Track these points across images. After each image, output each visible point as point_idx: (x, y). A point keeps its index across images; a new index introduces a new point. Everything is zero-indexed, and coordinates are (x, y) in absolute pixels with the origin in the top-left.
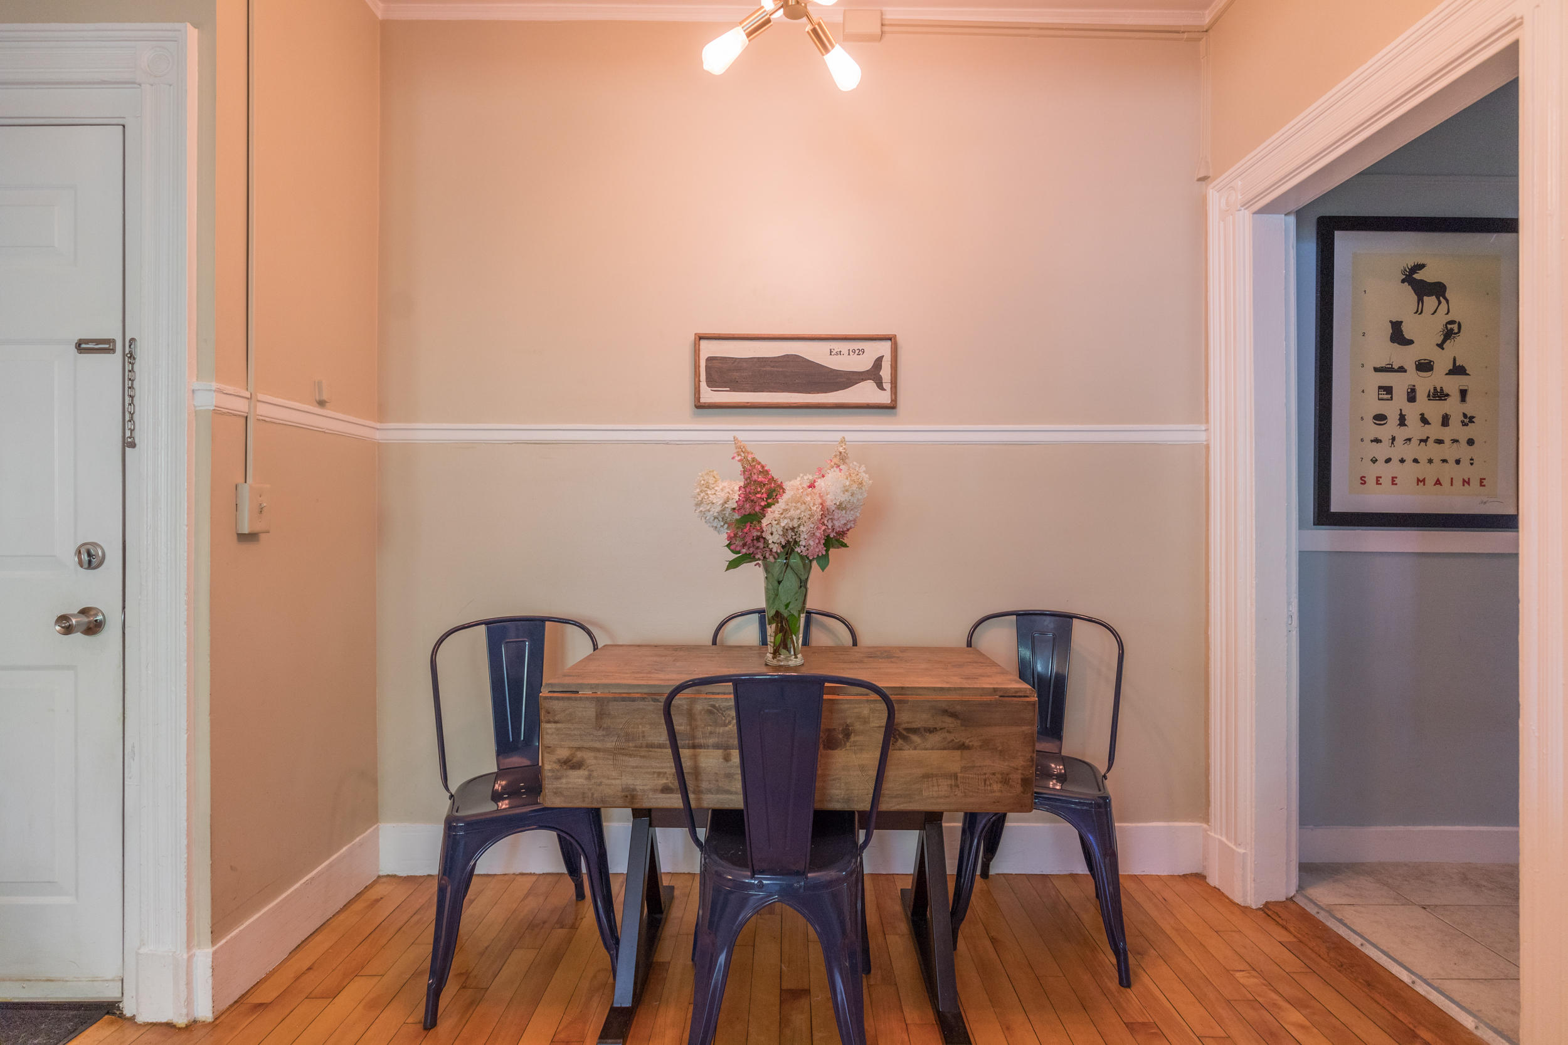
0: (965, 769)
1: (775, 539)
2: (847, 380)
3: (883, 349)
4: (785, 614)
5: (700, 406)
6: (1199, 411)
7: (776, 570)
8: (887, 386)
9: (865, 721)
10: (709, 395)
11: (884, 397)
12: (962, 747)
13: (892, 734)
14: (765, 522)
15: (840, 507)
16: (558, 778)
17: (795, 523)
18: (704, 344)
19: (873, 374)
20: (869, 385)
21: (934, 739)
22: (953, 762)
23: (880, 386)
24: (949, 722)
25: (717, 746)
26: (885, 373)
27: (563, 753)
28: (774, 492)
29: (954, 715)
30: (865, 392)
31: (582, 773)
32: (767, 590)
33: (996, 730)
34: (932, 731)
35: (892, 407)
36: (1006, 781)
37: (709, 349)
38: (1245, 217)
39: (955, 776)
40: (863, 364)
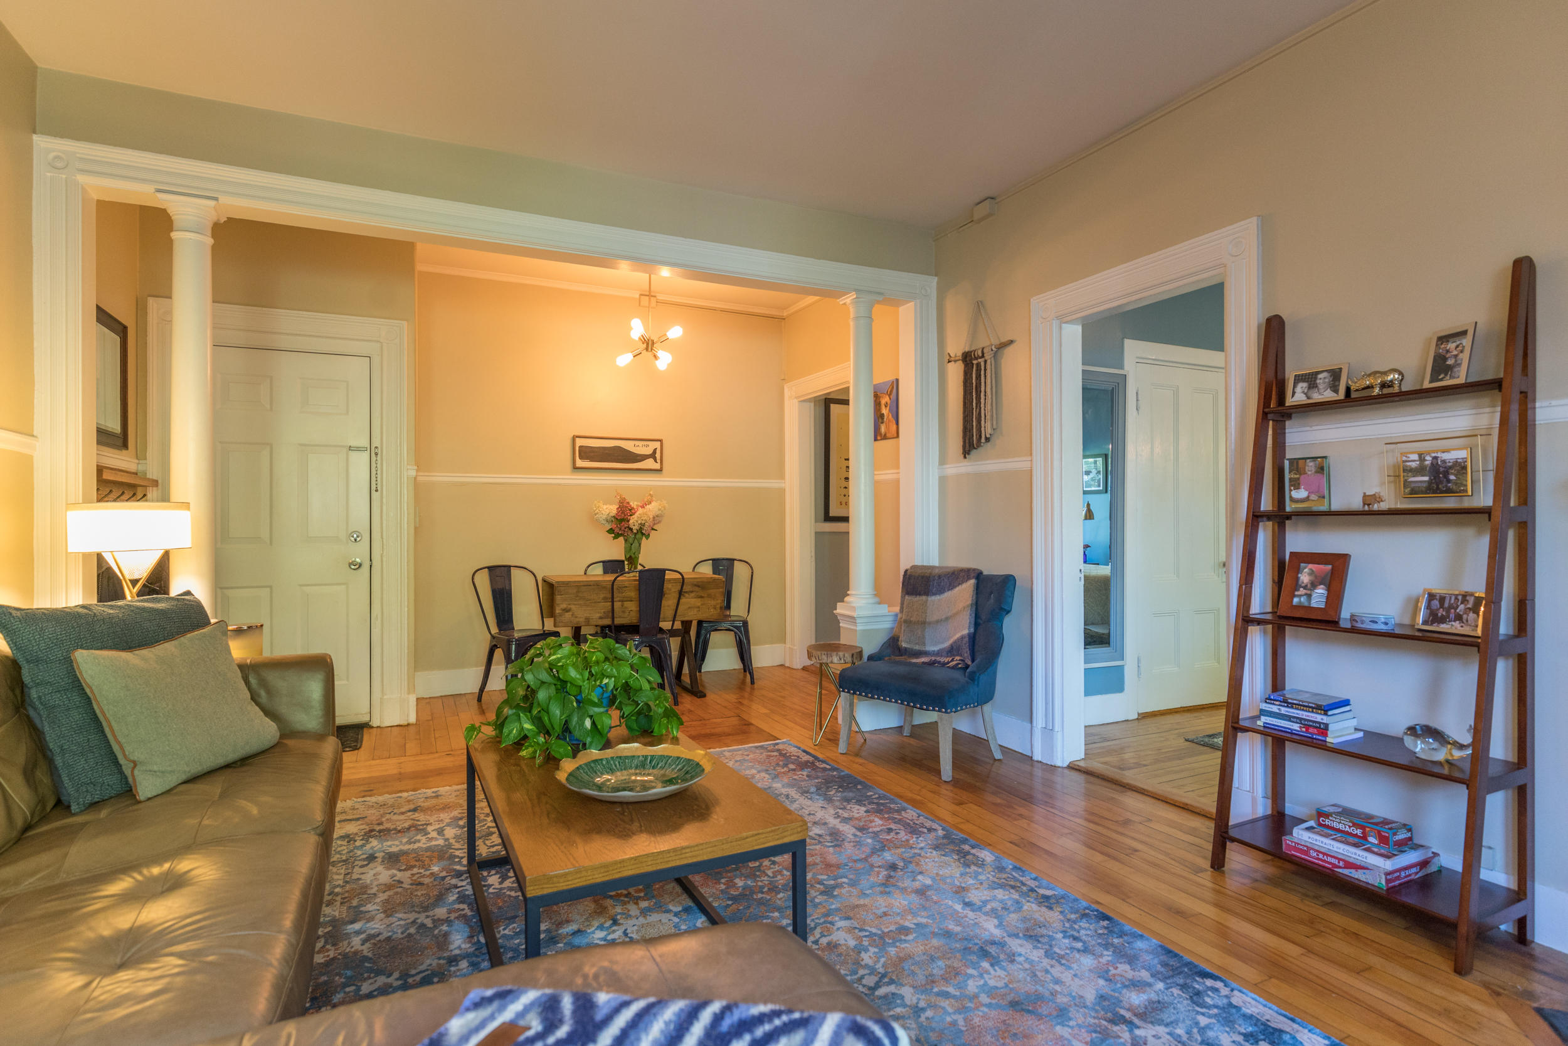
0: (702, 604)
1: (635, 528)
2: (643, 458)
3: (657, 445)
4: (633, 556)
5: (575, 468)
6: (781, 476)
7: (631, 540)
8: (659, 461)
9: (670, 590)
10: (580, 463)
11: (657, 466)
12: (702, 597)
13: (681, 593)
14: (631, 521)
15: (657, 516)
16: (561, 616)
17: (643, 522)
18: (577, 440)
19: (653, 456)
20: (651, 460)
21: (692, 595)
22: (698, 602)
23: (656, 461)
24: (697, 589)
25: (619, 601)
26: (658, 455)
27: (564, 606)
28: (632, 511)
29: (699, 586)
30: (649, 464)
31: (570, 613)
32: (625, 548)
33: (712, 591)
34: (692, 592)
35: (661, 470)
36: (715, 608)
37: (580, 442)
38: (796, 401)
39: (699, 607)
40: (648, 451)
